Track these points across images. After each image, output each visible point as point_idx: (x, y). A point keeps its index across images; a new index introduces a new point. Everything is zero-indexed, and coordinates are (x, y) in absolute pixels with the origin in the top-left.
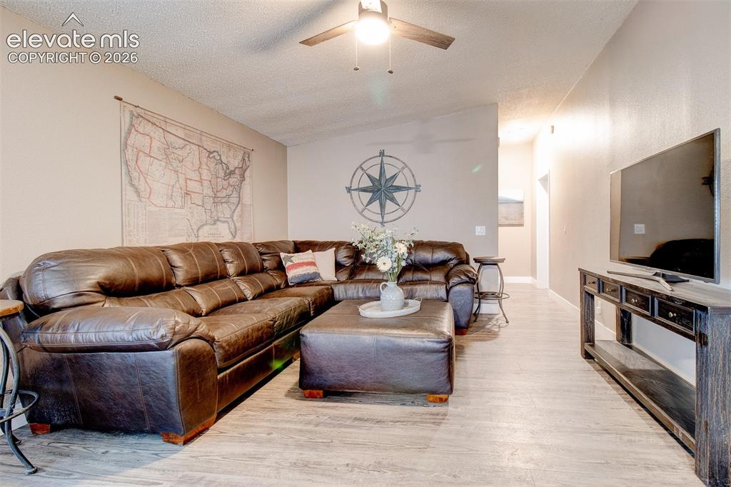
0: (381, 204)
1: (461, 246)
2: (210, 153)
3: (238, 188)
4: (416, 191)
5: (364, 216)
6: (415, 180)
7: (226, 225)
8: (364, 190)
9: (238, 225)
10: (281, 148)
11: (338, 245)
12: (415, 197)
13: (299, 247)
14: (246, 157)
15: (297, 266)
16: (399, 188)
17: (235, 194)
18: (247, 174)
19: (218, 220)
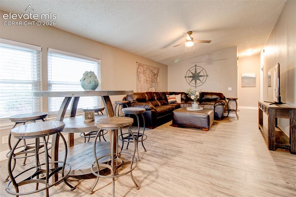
0: (195, 81)
1: (222, 94)
2: (151, 70)
3: (157, 78)
4: (207, 77)
5: (190, 85)
6: (206, 73)
7: (154, 88)
8: (190, 77)
9: (156, 88)
10: (166, 66)
11: (182, 93)
12: (206, 79)
13: (171, 94)
14: (158, 70)
15: (171, 99)
16: (201, 76)
17: (156, 80)
18: (158, 74)
19: (152, 87)
